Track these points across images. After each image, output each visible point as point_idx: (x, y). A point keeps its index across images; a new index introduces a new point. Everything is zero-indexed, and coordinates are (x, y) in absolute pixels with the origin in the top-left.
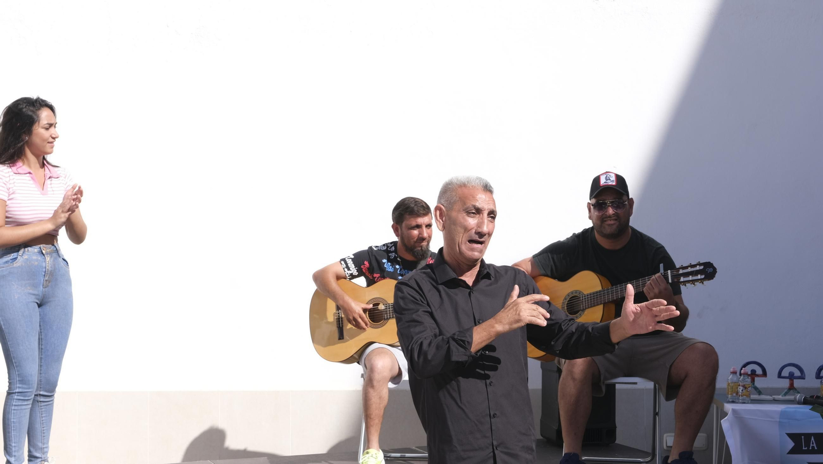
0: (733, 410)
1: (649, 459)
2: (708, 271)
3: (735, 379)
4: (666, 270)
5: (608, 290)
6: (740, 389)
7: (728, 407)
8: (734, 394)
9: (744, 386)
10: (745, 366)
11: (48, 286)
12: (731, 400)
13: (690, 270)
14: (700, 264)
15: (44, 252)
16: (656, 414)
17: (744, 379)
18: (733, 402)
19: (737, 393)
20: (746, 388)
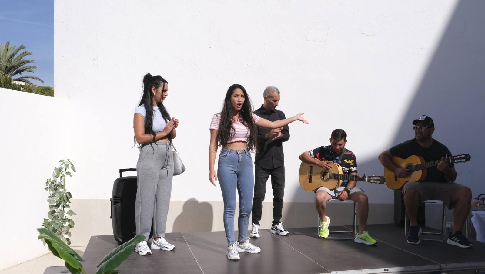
0: (476, 214)
1: (440, 233)
2: (467, 158)
3: (476, 201)
4: (448, 157)
5: (424, 164)
6: (478, 205)
7: (474, 213)
8: (476, 207)
9: (480, 204)
10: (480, 196)
11: (240, 168)
12: (474, 210)
13: (459, 157)
14: (463, 155)
15: (238, 153)
16: (444, 215)
17: (480, 201)
18: (475, 210)
19: (477, 207)
20: (481, 205)
